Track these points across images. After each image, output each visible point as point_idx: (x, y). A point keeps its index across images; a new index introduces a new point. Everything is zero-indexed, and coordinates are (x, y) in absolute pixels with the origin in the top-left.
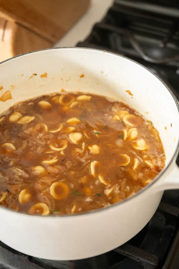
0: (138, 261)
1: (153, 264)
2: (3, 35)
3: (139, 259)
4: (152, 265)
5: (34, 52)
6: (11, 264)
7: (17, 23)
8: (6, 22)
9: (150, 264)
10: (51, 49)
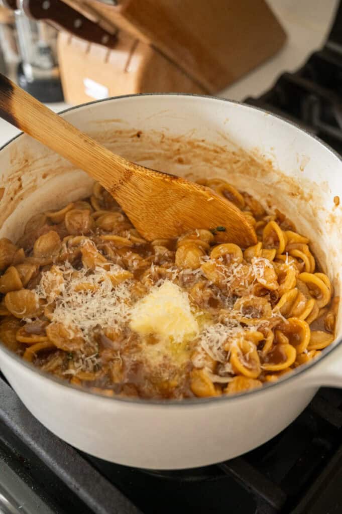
0: (249, 491)
1: (273, 504)
2: (128, 63)
3: (250, 488)
4: (271, 506)
5: (148, 95)
6: (34, 439)
7: (152, 47)
8: (137, 42)
9: (268, 504)
10: (178, 94)
